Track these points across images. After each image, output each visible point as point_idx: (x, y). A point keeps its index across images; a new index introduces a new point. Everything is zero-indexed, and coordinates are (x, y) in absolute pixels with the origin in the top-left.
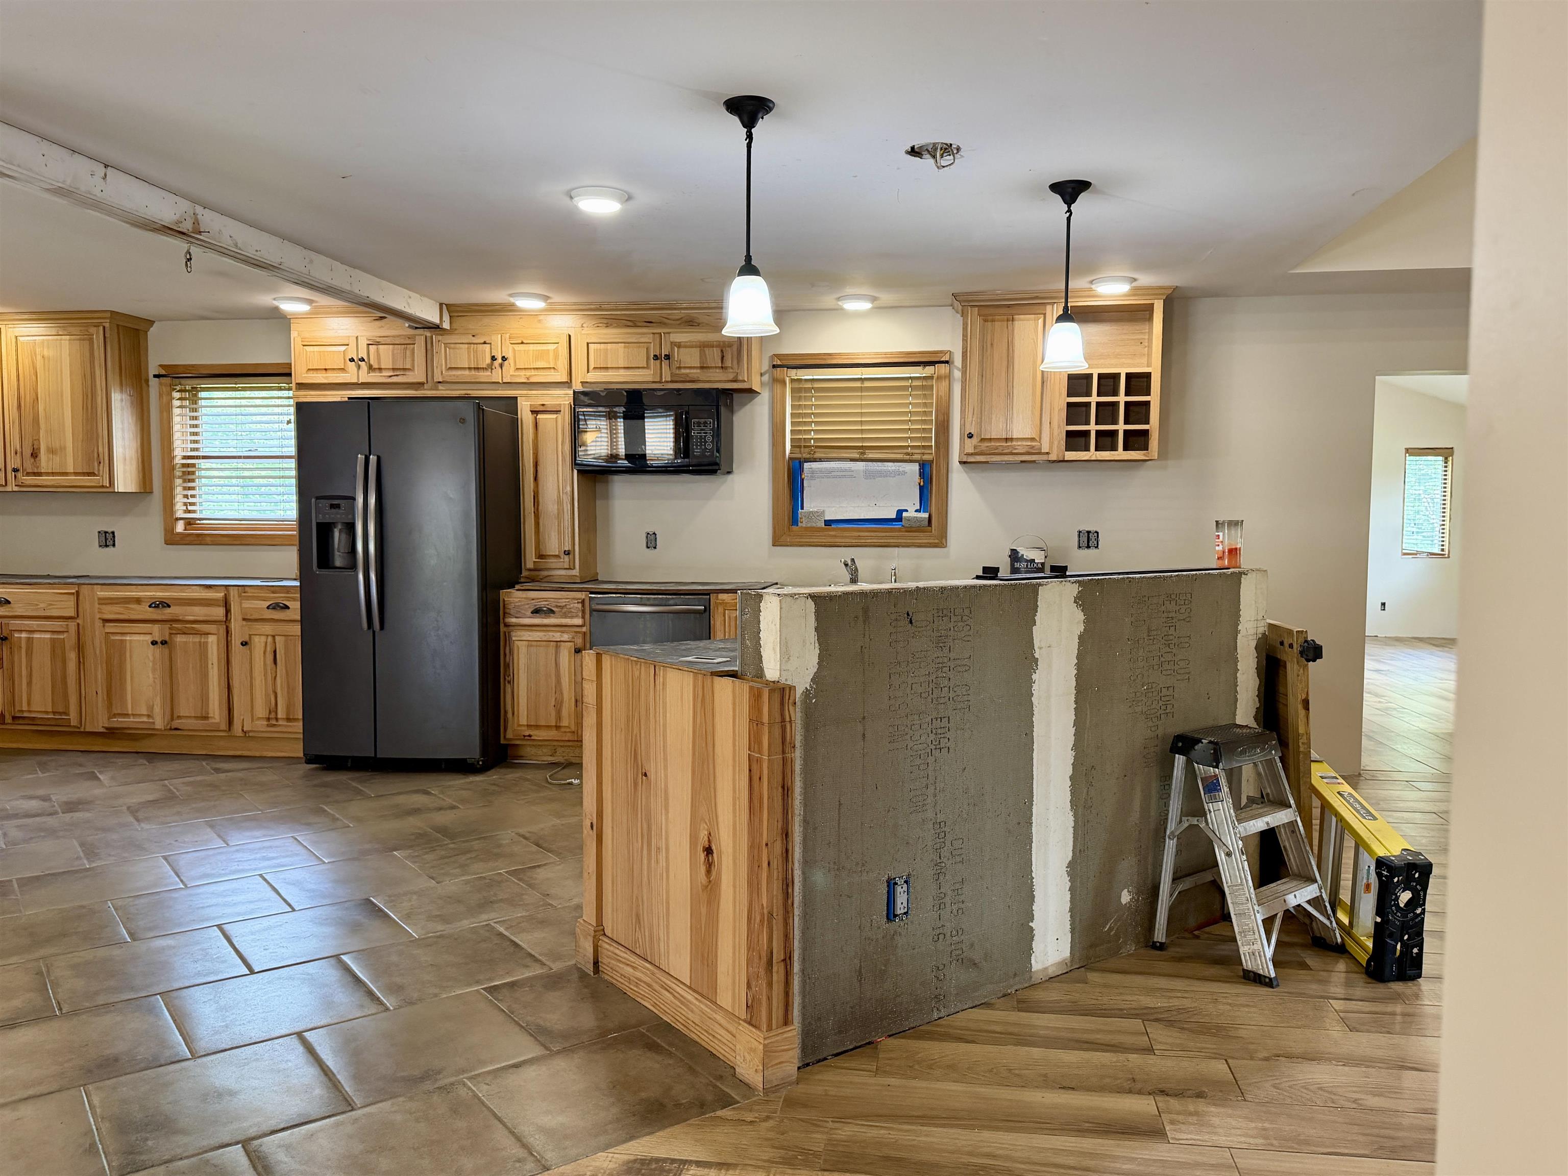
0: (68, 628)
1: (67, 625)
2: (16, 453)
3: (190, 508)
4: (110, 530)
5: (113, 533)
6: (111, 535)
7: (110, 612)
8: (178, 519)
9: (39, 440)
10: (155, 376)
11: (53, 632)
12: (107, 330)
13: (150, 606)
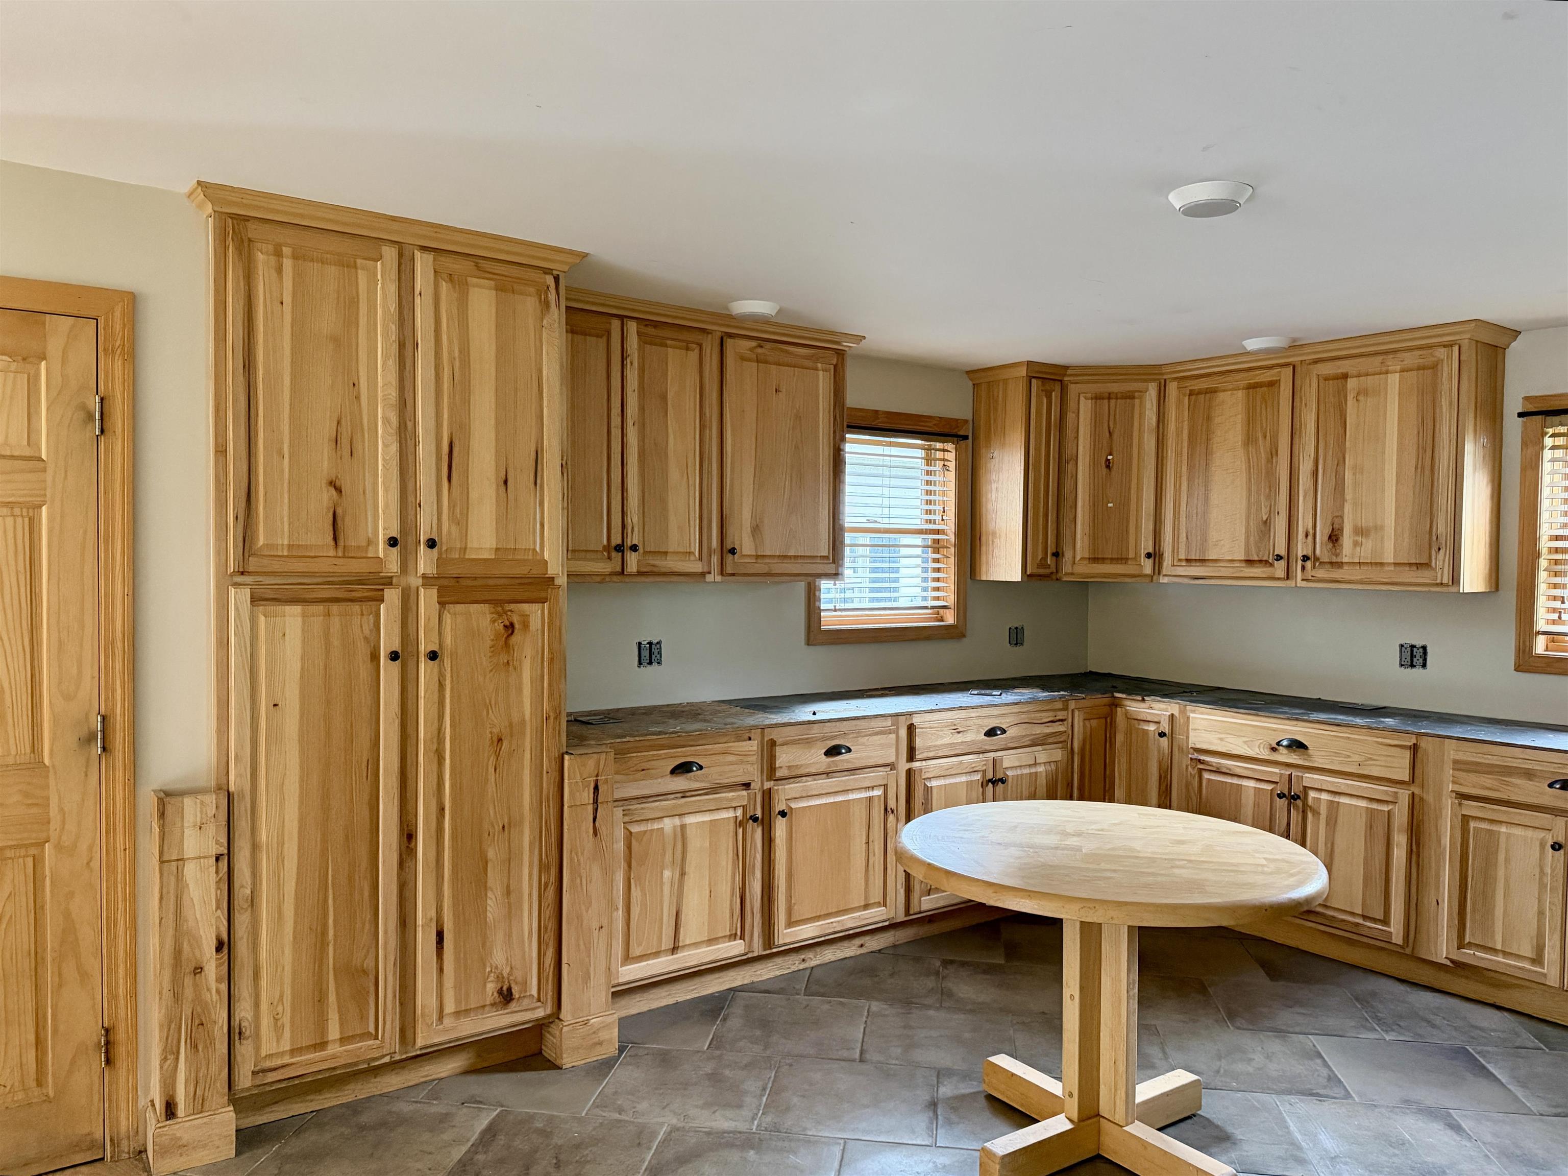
0: (1397, 798)
1: (1396, 793)
2: (1307, 536)
3: (1555, 616)
4: (1419, 643)
5: (1424, 648)
6: (1421, 650)
7: (1473, 784)
8: (1538, 633)
9: (1342, 517)
10: (1520, 415)
11: (1371, 800)
12: (1463, 350)
13: (1551, 786)
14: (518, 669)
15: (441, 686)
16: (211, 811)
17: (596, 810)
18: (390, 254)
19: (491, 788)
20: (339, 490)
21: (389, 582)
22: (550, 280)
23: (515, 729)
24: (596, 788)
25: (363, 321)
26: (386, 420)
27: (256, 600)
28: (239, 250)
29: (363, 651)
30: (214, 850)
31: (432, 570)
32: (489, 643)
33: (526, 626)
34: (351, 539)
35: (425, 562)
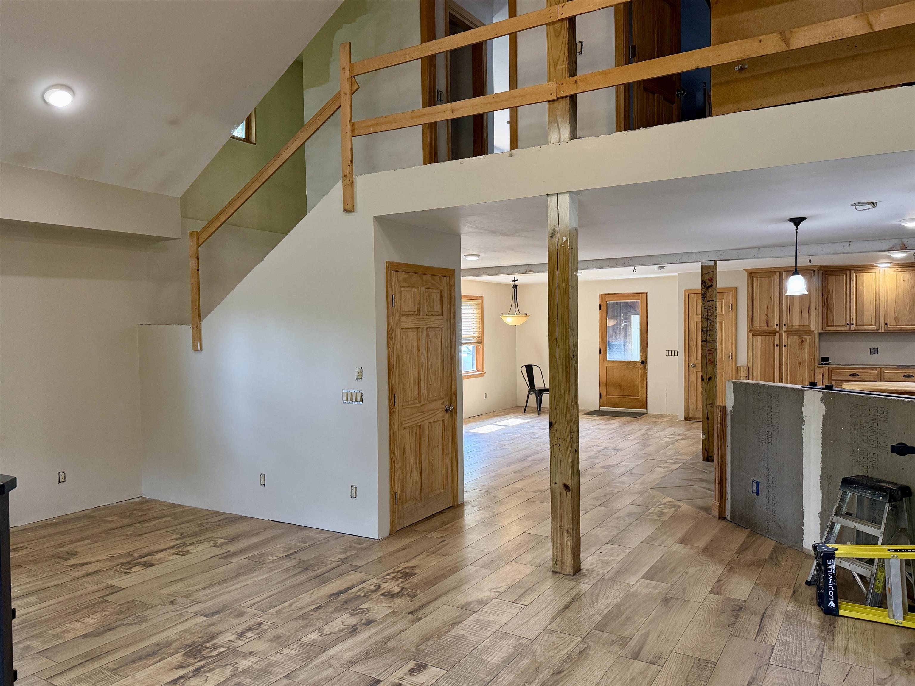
14: (804, 349)
15: (787, 351)
16: (745, 369)
17: (823, 380)
18: (778, 274)
19: (798, 372)
20: (768, 316)
21: (778, 332)
22: (812, 272)
23: (804, 362)
24: (823, 375)
25: (772, 286)
26: (777, 303)
27: (753, 335)
28: (750, 278)
29: (772, 344)
30: (745, 376)
31: (785, 330)
32: (797, 344)
33: (806, 341)
34: (770, 324)
35: (784, 328)
